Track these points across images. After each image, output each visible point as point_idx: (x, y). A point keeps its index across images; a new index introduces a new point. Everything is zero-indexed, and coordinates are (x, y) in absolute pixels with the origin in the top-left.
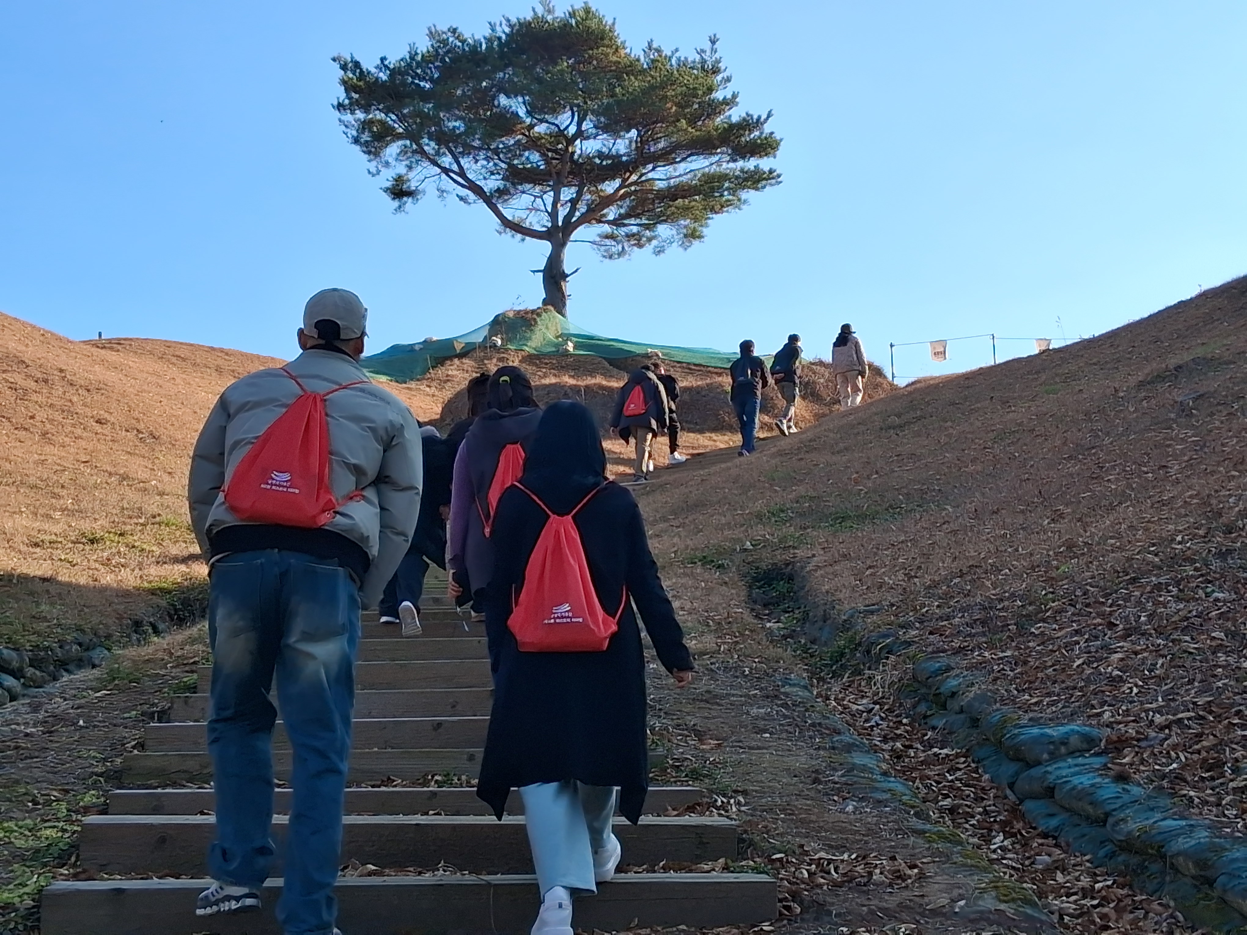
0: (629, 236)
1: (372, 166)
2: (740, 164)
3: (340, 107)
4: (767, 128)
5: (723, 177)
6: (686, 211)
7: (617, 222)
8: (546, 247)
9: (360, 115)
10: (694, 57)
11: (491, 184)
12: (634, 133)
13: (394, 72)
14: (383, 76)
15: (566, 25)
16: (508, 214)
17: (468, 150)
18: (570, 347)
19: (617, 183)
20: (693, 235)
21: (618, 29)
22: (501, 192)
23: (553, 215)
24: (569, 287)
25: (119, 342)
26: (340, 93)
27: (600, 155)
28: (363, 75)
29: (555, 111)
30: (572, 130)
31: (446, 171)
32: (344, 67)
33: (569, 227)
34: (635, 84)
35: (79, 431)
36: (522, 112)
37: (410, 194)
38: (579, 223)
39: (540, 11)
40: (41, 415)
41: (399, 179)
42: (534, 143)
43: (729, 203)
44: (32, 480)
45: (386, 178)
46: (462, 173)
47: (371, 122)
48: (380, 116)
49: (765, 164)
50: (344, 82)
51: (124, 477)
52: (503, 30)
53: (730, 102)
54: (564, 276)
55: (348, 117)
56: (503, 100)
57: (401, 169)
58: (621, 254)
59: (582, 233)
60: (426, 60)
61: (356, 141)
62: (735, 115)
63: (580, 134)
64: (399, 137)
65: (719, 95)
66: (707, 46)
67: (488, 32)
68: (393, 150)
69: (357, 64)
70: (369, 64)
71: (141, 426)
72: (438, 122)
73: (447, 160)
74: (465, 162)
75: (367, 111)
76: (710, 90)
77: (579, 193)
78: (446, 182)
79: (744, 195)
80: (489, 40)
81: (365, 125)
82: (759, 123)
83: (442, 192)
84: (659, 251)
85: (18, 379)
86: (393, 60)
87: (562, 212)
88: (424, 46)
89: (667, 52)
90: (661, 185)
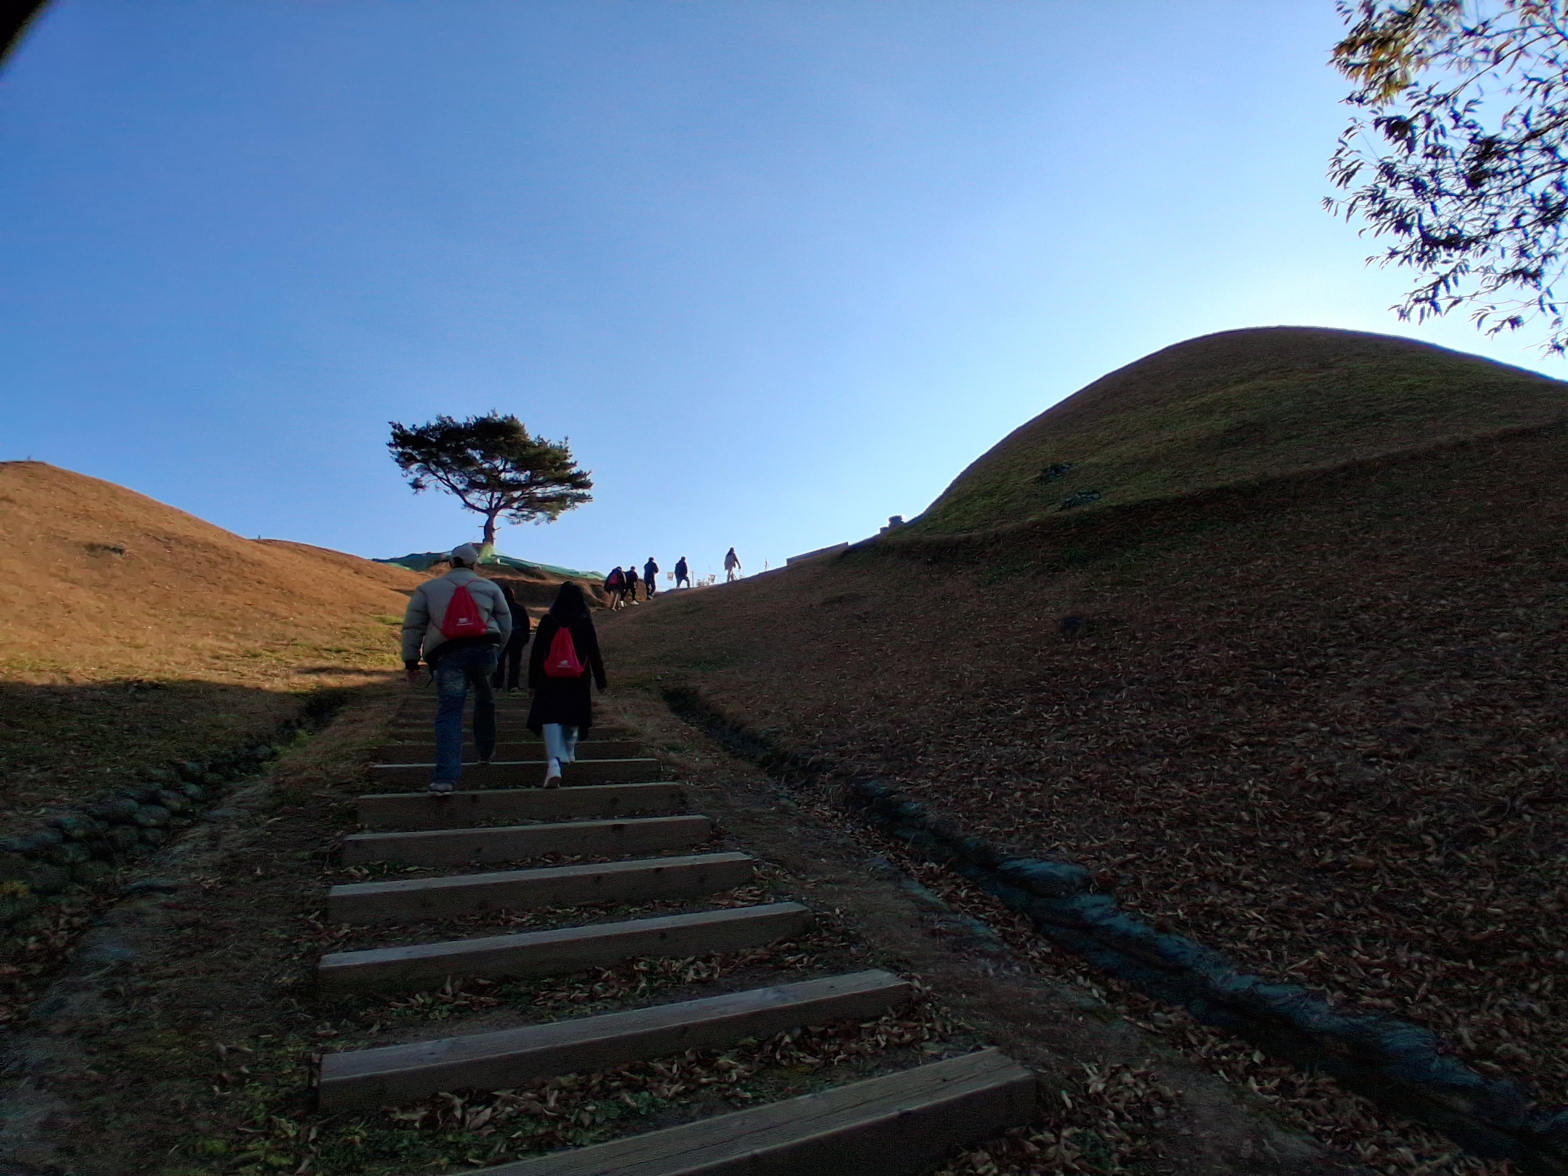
0: (523, 516)
1: (404, 472)
2: (574, 491)
3: (390, 445)
4: (588, 478)
5: (567, 495)
6: (550, 508)
7: (518, 509)
8: (485, 517)
9: (400, 449)
10: (557, 444)
11: (461, 487)
12: (528, 473)
13: (419, 432)
14: (413, 433)
15: (502, 423)
16: (468, 500)
17: (451, 470)
18: (498, 561)
19: (519, 493)
20: (552, 518)
21: (526, 428)
22: (465, 491)
23: (490, 503)
24: (495, 535)
25: (270, 541)
26: (391, 439)
27: (512, 480)
28: (403, 431)
29: (493, 458)
30: (501, 468)
31: (440, 478)
32: (394, 427)
33: (498, 508)
34: (532, 451)
35: (246, 587)
36: (478, 457)
37: (422, 487)
38: (502, 507)
39: (491, 415)
40: (225, 577)
41: (416, 480)
42: (482, 471)
43: (569, 507)
44: (216, 614)
45: (411, 478)
46: (448, 480)
47: (406, 453)
48: (410, 451)
49: (586, 492)
50: (393, 434)
51: (273, 615)
52: (472, 421)
53: (574, 465)
54: (494, 530)
55: (394, 450)
56: (469, 451)
57: (418, 475)
58: (519, 523)
59: (501, 512)
60: (435, 429)
61: (397, 461)
62: (574, 470)
63: (504, 470)
64: (418, 461)
65: (569, 461)
66: (563, 440)
67: (465, 421)
68: (414, 467)
69: (401, 426)
70: (407, 427)
71: (283, 586)
72: (437, 456)
73: (441, 474)
74: (450, 476)
75: (403, 448)
76: (566, 458)
77: (502, 496)
78: (440, 483)
79: (577, 504)
80: (465, 424)
81: (402, 454)
82: (585, 475)
83: (437, 487)
84: (537, 524)
85: (212, 556)
86: (419, 426)
87: (495, 502)
88: (434, 423)
89: (546, 440)
90: (540, 495)
